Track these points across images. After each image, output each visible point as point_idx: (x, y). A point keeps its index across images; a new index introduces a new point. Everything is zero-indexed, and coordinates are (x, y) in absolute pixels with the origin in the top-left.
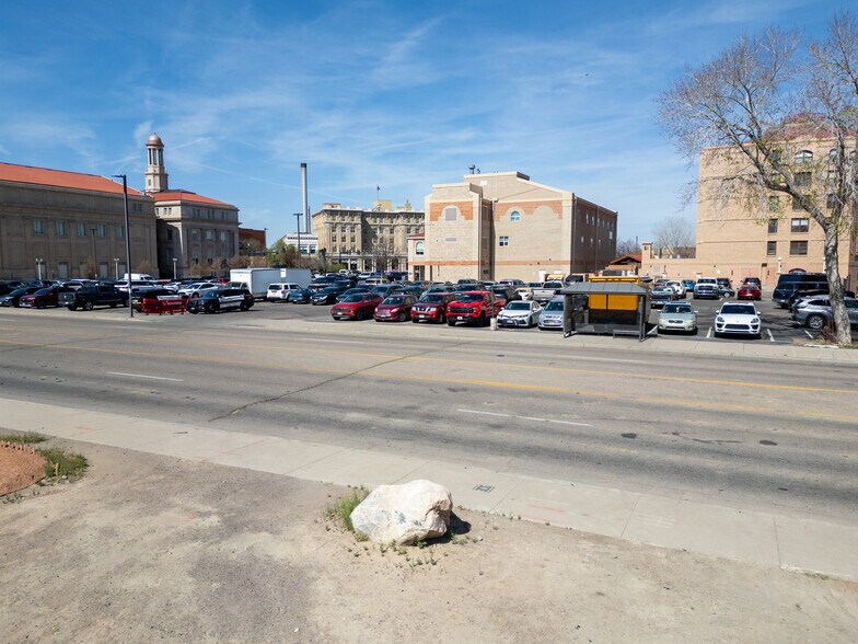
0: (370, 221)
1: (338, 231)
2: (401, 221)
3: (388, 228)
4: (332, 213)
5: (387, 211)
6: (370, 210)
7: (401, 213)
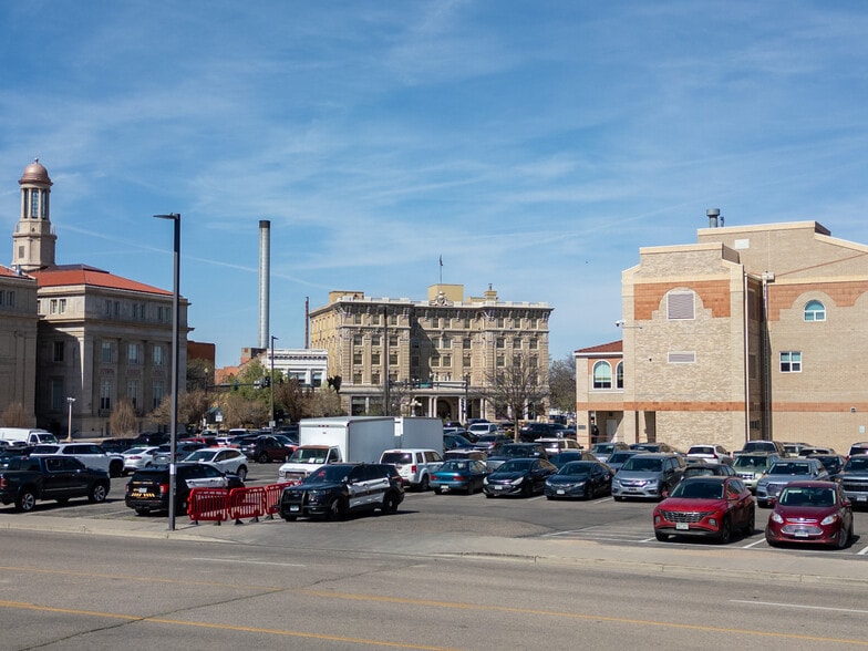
0: (426, 324)
1: (365, 343)
2: (484, 323)
3: (459, 338)
4: (355, 309)
5: (457, 305)
6: (425, 304)
7: (487, 309)
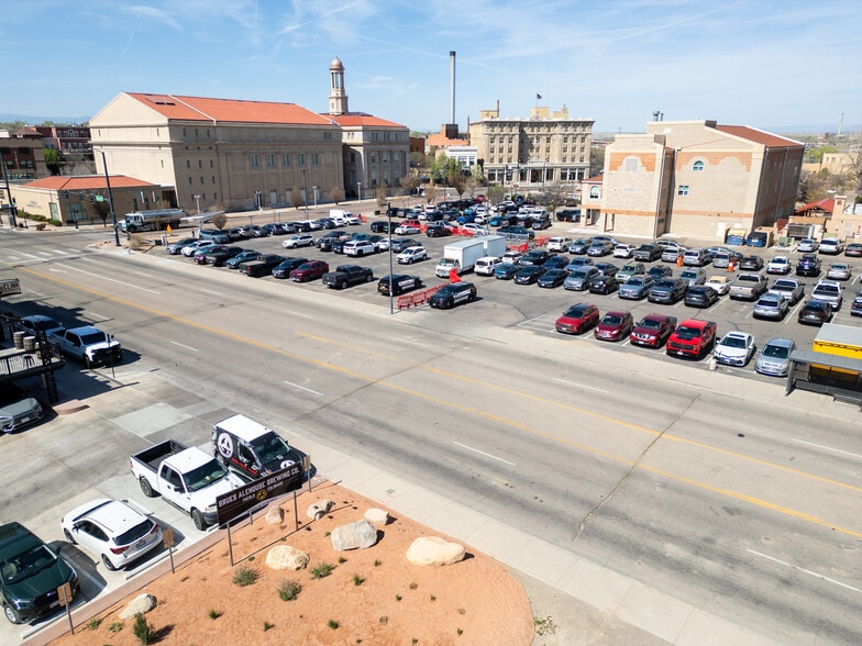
0: (528, 130)
1: (497, 141)
2: (558, 130)
3: (545, 137)
4: (492, 124)
5: (545, 120)
6: (528, 120)
7: (560, 122)
